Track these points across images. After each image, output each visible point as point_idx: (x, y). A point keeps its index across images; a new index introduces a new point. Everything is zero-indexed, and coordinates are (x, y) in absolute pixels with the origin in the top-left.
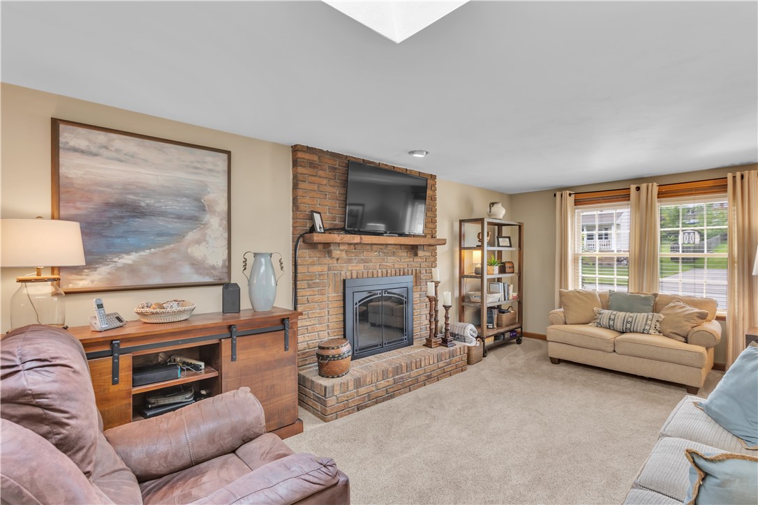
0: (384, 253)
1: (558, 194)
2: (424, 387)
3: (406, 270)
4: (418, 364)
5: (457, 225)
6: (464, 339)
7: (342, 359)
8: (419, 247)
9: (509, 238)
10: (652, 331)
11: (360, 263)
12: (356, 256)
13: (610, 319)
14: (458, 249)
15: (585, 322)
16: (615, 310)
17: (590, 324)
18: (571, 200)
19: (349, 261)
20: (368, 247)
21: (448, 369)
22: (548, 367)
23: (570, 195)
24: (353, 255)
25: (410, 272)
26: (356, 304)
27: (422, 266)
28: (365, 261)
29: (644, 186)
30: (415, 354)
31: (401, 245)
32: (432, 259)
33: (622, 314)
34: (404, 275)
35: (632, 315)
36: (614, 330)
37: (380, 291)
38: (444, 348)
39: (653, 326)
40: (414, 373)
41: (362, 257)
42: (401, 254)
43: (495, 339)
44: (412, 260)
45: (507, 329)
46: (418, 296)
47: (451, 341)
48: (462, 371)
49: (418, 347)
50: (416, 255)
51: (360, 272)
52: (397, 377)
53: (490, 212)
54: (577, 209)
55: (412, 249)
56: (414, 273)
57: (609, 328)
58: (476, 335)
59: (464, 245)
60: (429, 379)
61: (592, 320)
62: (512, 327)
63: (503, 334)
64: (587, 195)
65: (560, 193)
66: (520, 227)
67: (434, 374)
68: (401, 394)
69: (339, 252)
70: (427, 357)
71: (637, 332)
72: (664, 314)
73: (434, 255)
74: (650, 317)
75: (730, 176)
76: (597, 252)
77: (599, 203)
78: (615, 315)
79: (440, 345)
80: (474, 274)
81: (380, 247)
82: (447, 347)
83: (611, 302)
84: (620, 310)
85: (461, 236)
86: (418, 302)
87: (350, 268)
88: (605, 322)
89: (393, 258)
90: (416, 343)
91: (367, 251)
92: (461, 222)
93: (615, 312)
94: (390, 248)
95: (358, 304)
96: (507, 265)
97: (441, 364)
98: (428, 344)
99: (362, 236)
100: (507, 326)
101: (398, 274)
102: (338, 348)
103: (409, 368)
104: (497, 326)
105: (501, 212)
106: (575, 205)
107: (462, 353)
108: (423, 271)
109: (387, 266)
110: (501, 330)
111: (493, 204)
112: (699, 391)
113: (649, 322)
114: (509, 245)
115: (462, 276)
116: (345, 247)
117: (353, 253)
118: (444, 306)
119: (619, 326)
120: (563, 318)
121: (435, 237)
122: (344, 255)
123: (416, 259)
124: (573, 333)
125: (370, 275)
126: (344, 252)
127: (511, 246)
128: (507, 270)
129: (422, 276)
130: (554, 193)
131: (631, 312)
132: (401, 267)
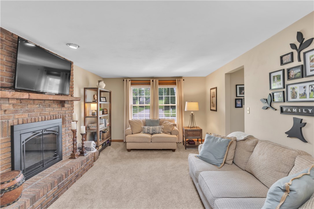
0: (43, 105)
1: (125, 80)
2: (75, 183)
3: (57, 116)
4: (72, 171)
5: (82, 90)
6: (90, 149)
7: (18, 187)
8: (66, 102)
9: (105, 98)
10: (161, 132)
11: (25, 112)
12: (22, 108)
13: (148, 130)
14: (83, 103)
15: (139, 132)
16: (149, 126)
17: (141, 133)
18: (130, 83)
19: (16, 112)
20: (32, 102)
21: (86, 168)
22: (127, 154)
23: (129, 80)
24: (19, 107)
25: (59, 116)
26: (23, 142)
27: (66, 113)
28: (29, 111)
29: (154, 80)
30: (67, 165)
31: (54, 100)
32: (72, 109)
33: (151, 127)
34: (56, 118)
35: (154, 127)
36: (149, 134)
37: (42, 131)
38: (82, 157)
39: (161, 130)
40: (69, 177)
41: (27, 109)
42: (54, 106)
43: (102, 146)
44: (60, 109)
45: (106, 140)
46: (64, 130)
47: (86, 152)
48: (92, 166)
49: (66, 160)
50: (63, 106)
51: (25, 119)
52: (60, 184)
53: (99, 85)
54: (132, 87)
55: (61, 103)
56: (62, 117)
57: (148, 133)
58: (95, 146)
59: (86, 101)
60: (78, 177)
61: (142, 131)
62: (108, 139)
63: (105, 143)
64: (136, 81)
65: (126, 79)
66: (110, 93)
67: (80, 173)
68: (62, 193)
69: (7, 105)
70: (76, 165)
71: (157, 133)
72: (164, 126)
73: (72, 106)
74: (160, 127)
75: (177, 80)
76: (138, 104)
77: (140, 85)
78: (149, 128)
79: (80, 155)
80: (92, 116)
81: (40, 101)
82: (84, 156)
83: (147, 123)
84: (150, 126)
85: (85, 96)
86: (64, 133)
87: (17, 117)
88: (146, 131)
89: (49, 109)
90: (64, 158)
91: (31, 104)
92: (85, 89)
93: (149, 127)
94: (47, 102)
95: (25, 142)
96: (105, 110)
97: (83, 166)
98: (73, 157)
99: (30, 94)
100: (106, 138)
101: (52, 118)
102: (14, 180)
103: (67, 175)
104: (102, 139)
105: (103, 86)
106: (131, 85)
107: (92, 157)
108: (67, 116)
109: (45, 114)
110: (105, 141)
111: (99, 81)
112: (176, 150)
113: (160, 129)
114: (105, 101)
115: (85, 117)
116: (14, 102)
117: (19, 105)
118: (81, 134)
119: (151, 132)
120: (131, 132)
121: (73, 96)
122: (11, 107)
123: (64, 109)
124: (137, 137)
125: (33, 120)
126: (11, 106)
127: (106, 102)
128: (105, 113)
129: (66, 119)
130: (124, 79)
131: (154, 126)
132: (54, 114)
